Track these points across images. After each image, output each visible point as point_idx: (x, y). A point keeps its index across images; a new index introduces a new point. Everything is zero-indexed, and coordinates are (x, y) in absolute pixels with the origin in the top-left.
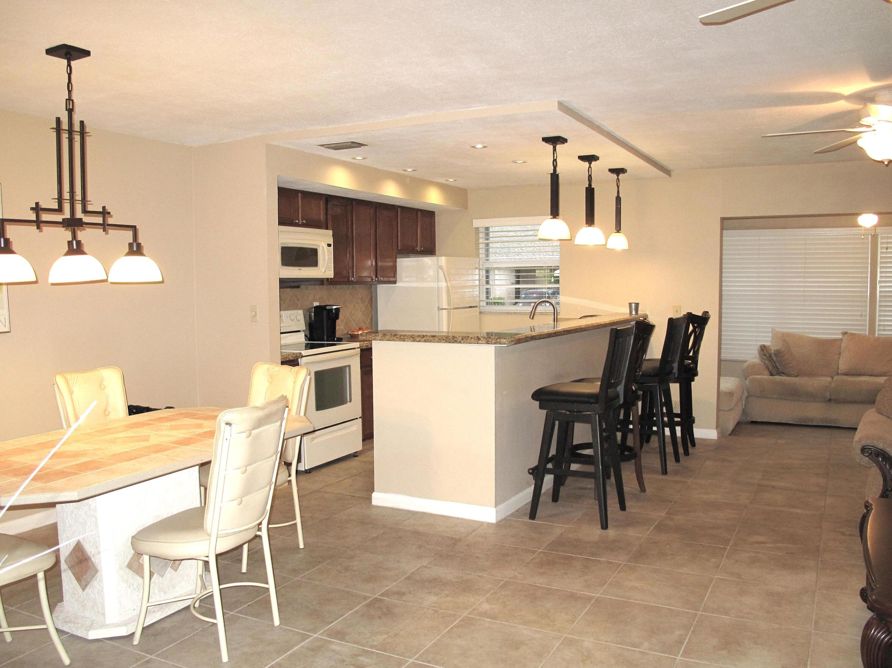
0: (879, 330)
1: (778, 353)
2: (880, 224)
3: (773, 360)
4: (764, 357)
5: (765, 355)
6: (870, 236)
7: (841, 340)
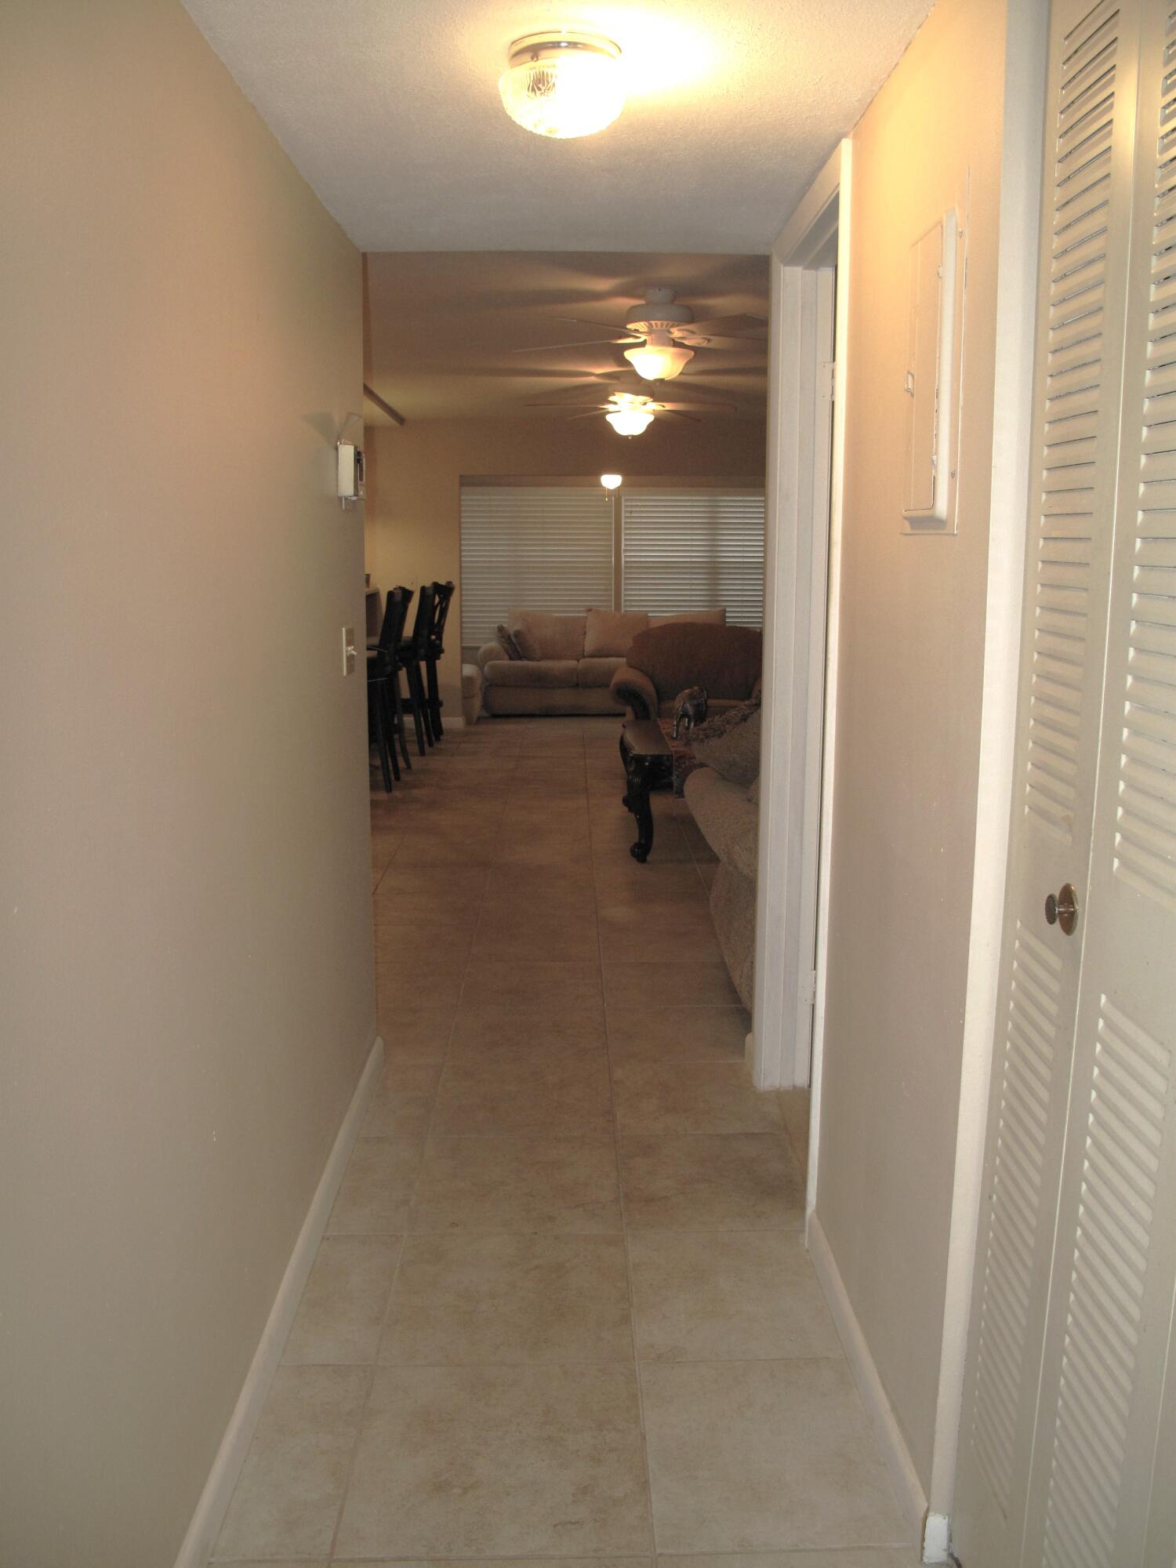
0: (625, 606)
1: (518, 634)
2: (624, 485)
3: (512, 642)
4: (503, 640)
5: (502, 637)
6: (613, 498)
7: (586, 618)
